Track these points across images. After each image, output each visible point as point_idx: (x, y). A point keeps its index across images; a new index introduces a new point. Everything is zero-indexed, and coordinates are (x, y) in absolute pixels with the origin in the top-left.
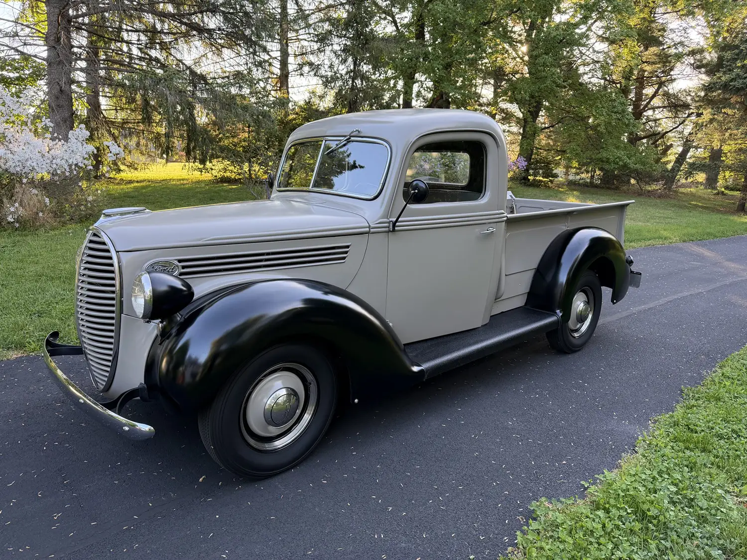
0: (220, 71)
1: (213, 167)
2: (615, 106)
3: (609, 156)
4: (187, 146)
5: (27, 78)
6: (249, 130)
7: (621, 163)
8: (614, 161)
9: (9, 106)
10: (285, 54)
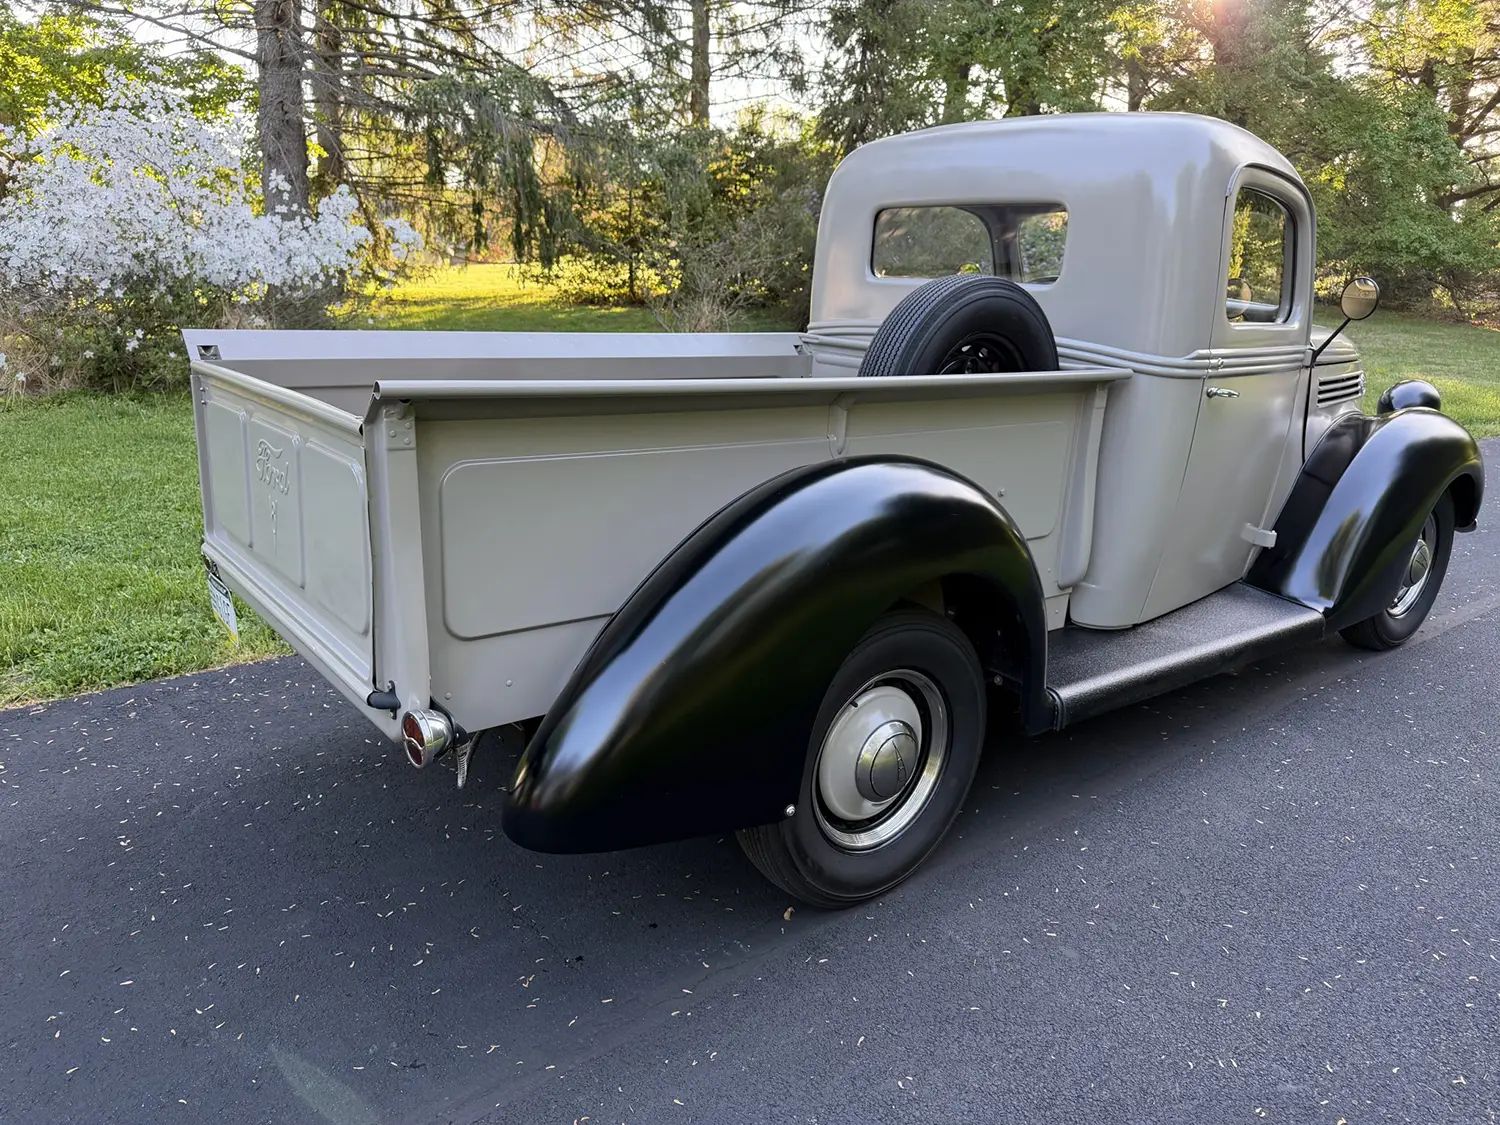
0: (570, 74)
1: (560, 274)
2: (1418, 125)
3: (1396, 237)
4: (515, 230)
5: (209, 98)
6: (630, 194)
7: (1424, 252)
8: (1408, 247)
9: (206, 151)
10: (702, 34)
